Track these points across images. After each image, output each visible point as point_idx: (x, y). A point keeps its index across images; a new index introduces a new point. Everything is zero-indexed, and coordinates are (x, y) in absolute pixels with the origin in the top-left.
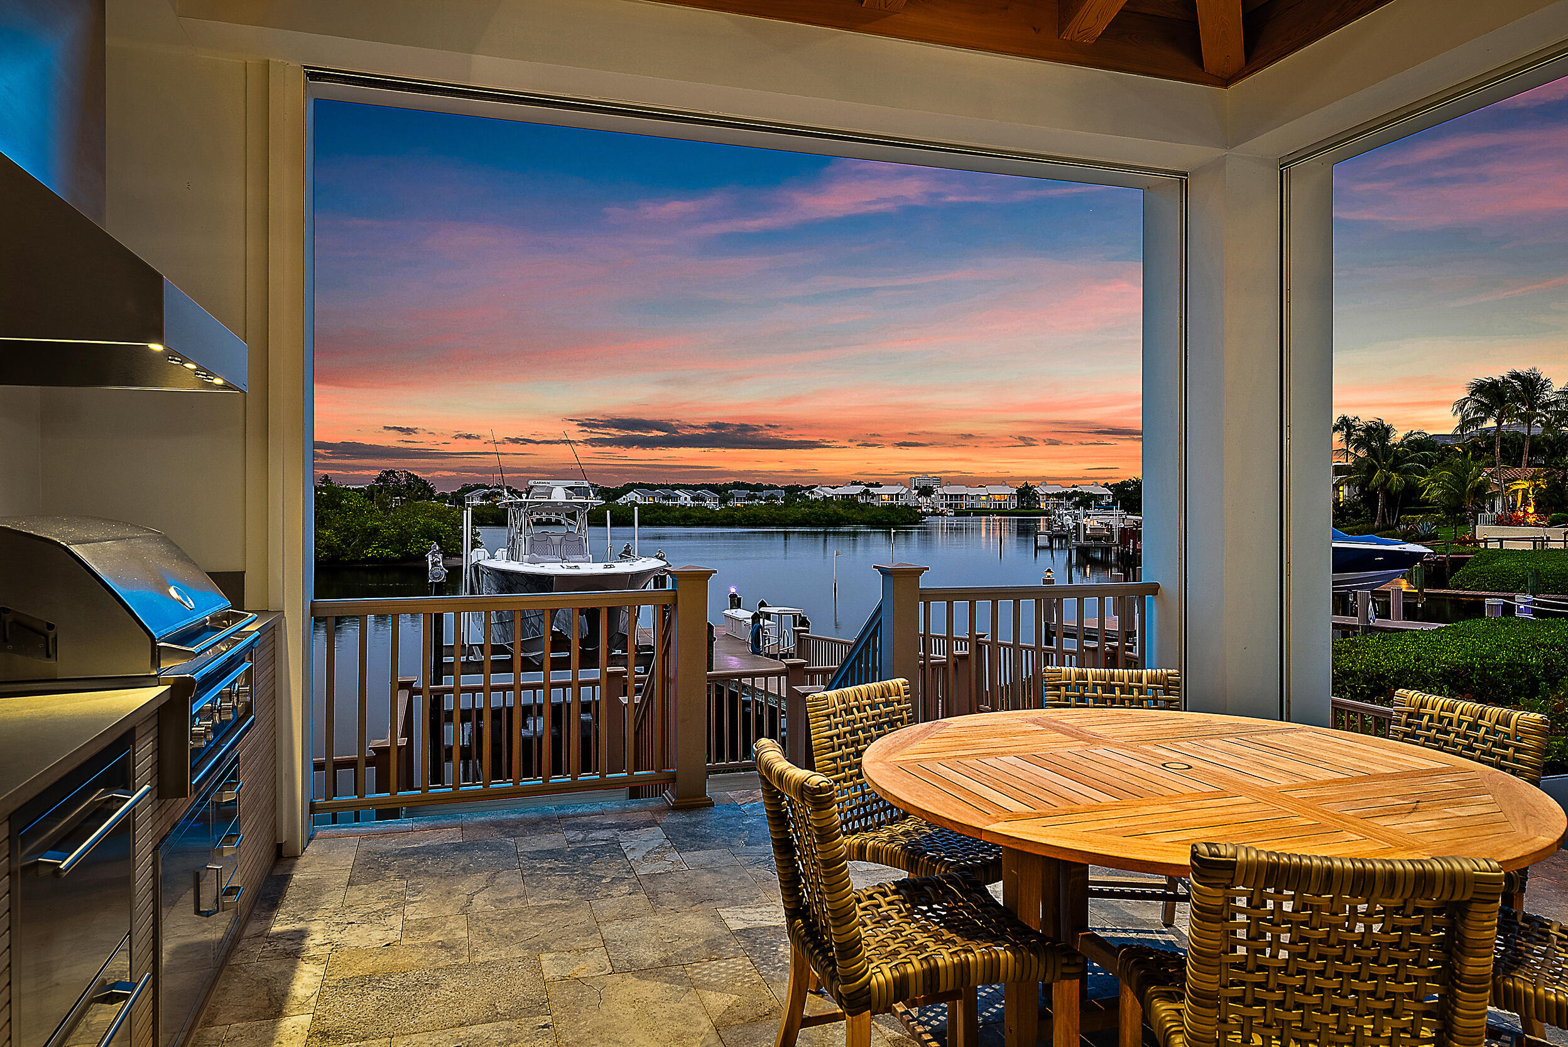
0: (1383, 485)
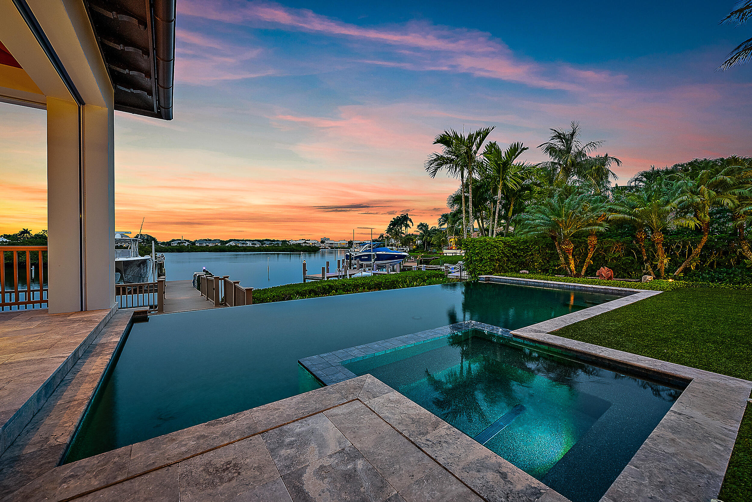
0: (426, 240)
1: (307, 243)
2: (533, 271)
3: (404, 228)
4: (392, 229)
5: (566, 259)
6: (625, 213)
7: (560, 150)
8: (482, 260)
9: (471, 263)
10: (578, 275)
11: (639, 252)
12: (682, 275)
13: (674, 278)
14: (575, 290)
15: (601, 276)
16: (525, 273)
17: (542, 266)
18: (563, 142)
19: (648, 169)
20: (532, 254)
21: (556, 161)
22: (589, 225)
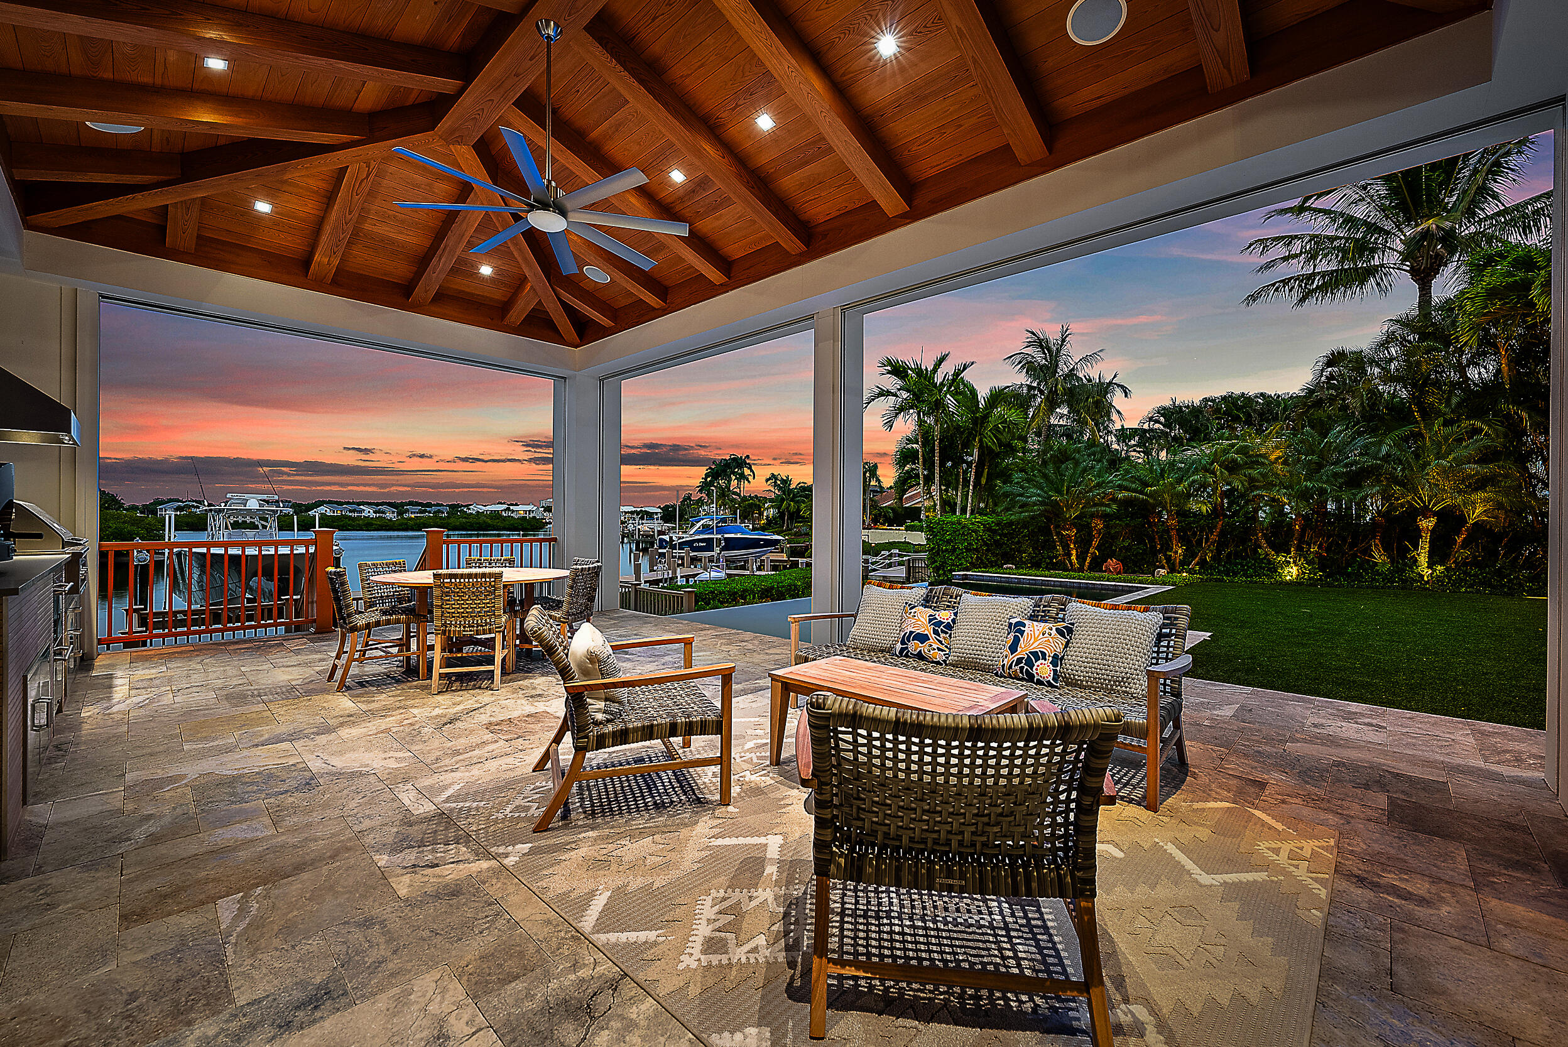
0: (787, 508)
1: (513, 511)
2: (1020, 565)
3: (734, 483)
4: (711, 484)
5: (1066, 547)
6: (1135, 491)
7: (1042, 367)
8: (954, 550)
9: (938, 554)
10: (1081, 570)
11: (1152, 540)
12: (1197, 568)
13: (1189, 572)
14: (1080, 588)
15: (1108, 570)
16: (1010, 568)
17: (1033, 557)
18: (1044, 353)
19: (1167, 403)
20: (1019, 542)
21: (1035, 384)
22: (1095, 505)
